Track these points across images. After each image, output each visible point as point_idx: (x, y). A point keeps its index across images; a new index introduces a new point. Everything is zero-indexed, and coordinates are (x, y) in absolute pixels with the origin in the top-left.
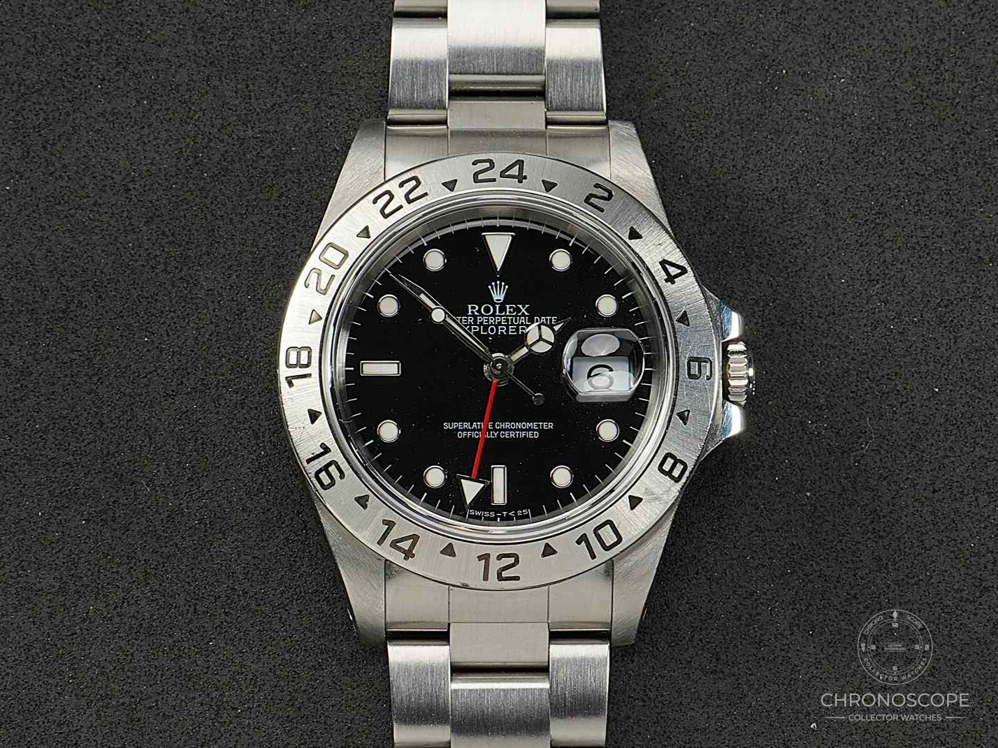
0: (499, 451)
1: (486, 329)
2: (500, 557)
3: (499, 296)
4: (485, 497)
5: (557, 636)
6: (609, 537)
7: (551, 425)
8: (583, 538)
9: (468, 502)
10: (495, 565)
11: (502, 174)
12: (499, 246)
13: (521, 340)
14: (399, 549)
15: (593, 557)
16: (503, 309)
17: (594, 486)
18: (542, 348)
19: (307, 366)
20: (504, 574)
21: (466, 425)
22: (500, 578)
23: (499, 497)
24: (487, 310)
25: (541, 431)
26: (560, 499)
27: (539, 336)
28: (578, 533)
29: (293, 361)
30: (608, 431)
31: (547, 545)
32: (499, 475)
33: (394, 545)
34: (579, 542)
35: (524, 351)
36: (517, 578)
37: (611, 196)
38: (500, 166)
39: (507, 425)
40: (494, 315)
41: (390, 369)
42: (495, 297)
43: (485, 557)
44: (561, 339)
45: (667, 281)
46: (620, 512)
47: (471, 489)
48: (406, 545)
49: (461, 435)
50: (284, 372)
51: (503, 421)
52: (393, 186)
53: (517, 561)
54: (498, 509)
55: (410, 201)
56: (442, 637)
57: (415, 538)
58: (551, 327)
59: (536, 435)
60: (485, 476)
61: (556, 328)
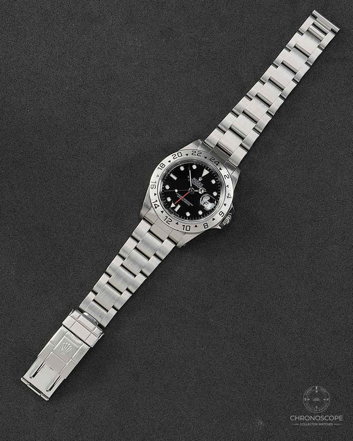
0: (181, 203)
1: (194, 183)
2: (169, 219)
3: (200, 180)
4: (174, 208)
5: (169, 238)
6: (188, 229)
7: (192, 205)
8: (184, 226)
9: (171, 207)
10: (167, 219)
11: (215, 162)
12: (205, 172)
13: (198, 189)
14: (155, 206)
15: (183, 230)
16: (199, 182)
17: (192, 219)
18: (200, 193)
19: (163, 168)
20: (168, 222)
21: (180, 195)
22: (167, 222)
23: (176, 210)
24: (196, 181)
25: (190, 205)
26: (185, 217)
27: (201, 191)
28: (184, 224)
29: (161, 166)
30: (200, 213)
31: (178, 222)
32: (179, 207)
33: (155, 205)
34: (183, 226)
35: (197, 191)
36: (169, 224)
37: (229, 178)
38: (215, 160)
39: (186, 200)
40: (197, 182)
41: (175, 178)
42: (199, 180)
43: (167, 217)
44: (204, 193)
45: (227, 197)
46: (192, 226)
47: (173, 205)
48: (157, 206)
49: (178, 196)
50: (159, 166)
51: (186, 199)
52: (197, 151)
53: (171, 221)
54: (175, 211)
55: (197, 155)
56: (152, 225)
57: (159, 206)
58: (204, 191)
59: (189, 205)
60: (176, 205)
61: (205, 191)
